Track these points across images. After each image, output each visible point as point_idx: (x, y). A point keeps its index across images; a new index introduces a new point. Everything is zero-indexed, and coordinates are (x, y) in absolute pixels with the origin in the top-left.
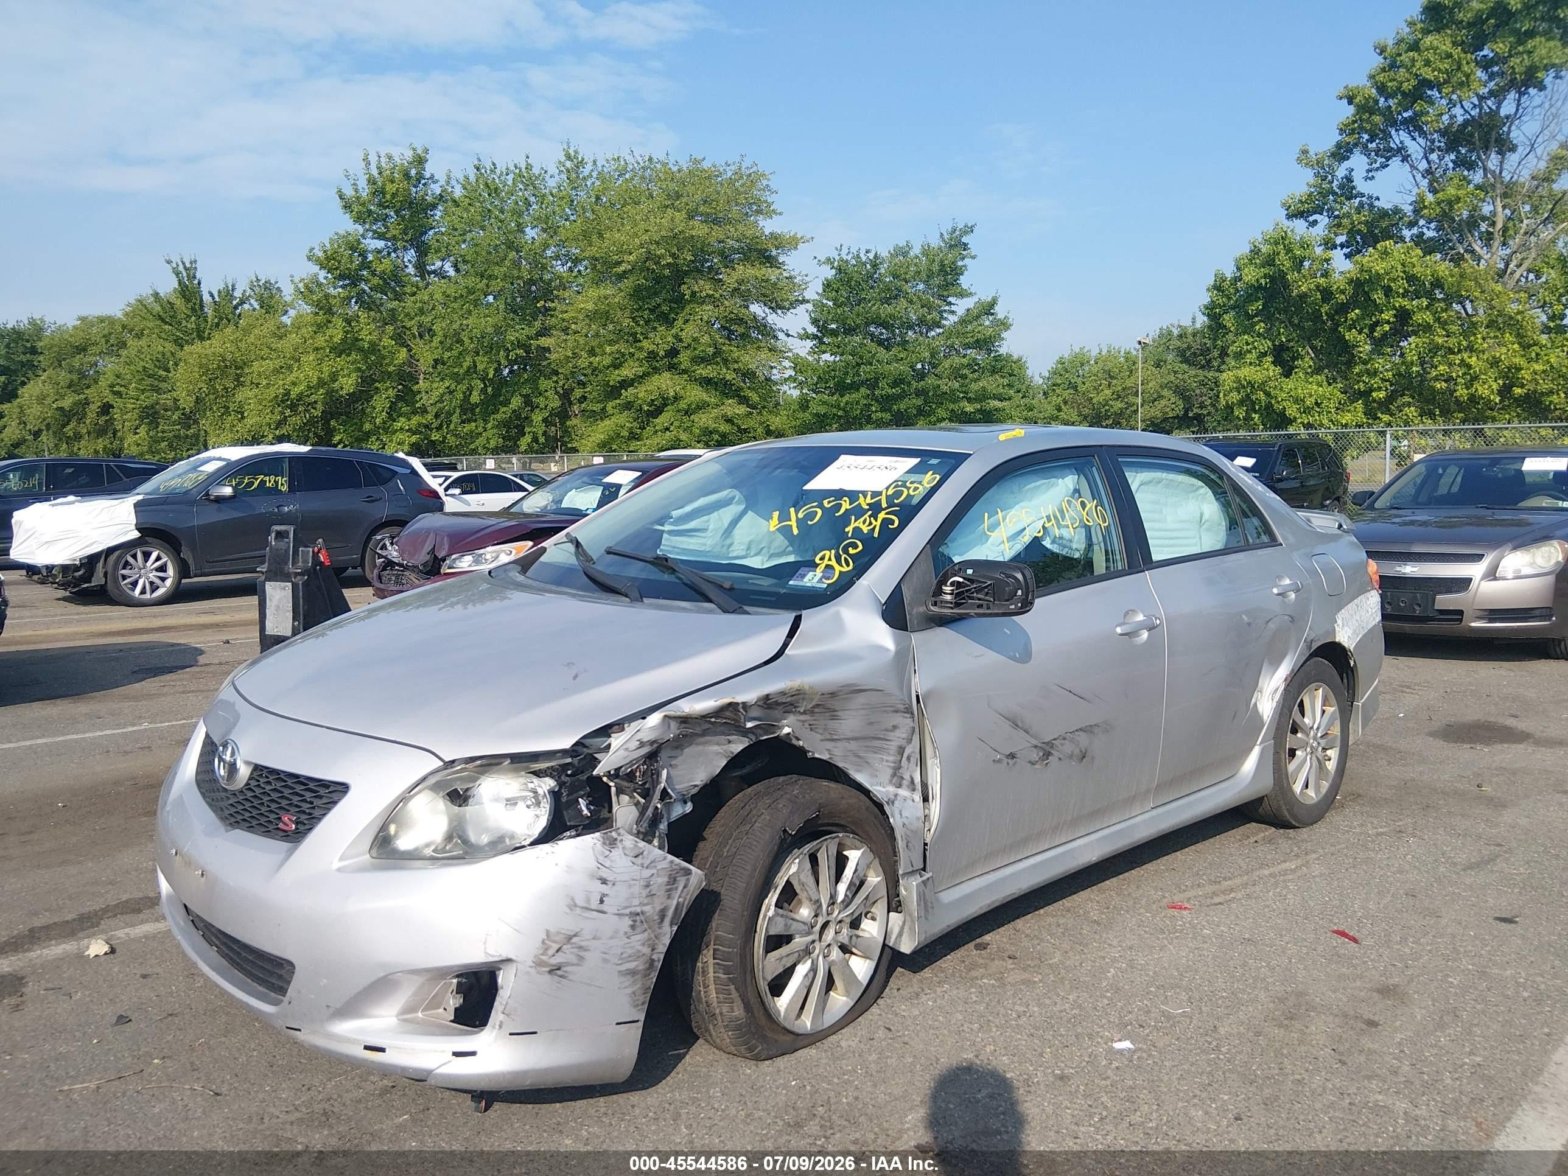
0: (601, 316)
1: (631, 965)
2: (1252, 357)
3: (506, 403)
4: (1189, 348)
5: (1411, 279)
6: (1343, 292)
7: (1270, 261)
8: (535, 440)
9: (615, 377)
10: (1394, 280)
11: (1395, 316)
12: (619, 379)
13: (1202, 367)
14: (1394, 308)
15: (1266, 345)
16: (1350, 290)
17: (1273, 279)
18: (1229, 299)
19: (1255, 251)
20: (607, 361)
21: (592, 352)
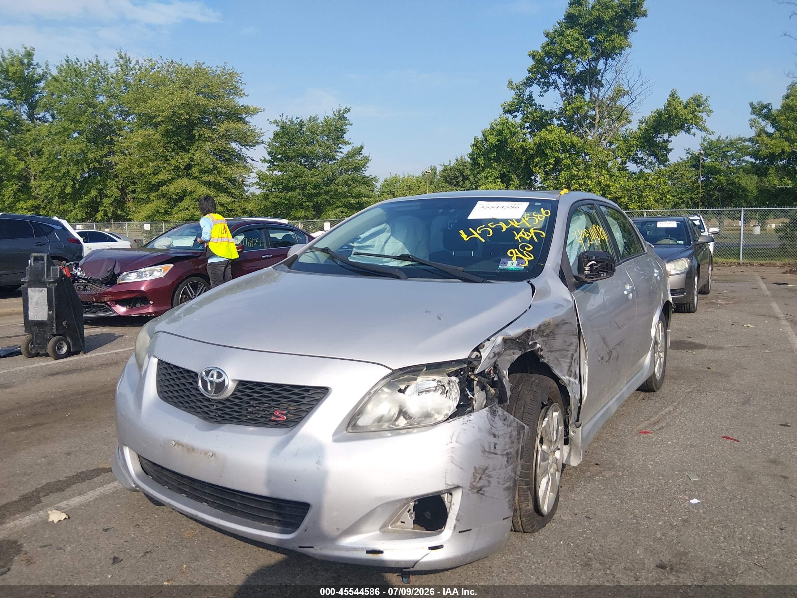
0: (146, 145)
1: (508, 484)
2: (491, 179)
3: (88, 192)
4: (449, 176)
5: (563, 144)
6: (532, 149)
7: (500, 133)
8: (106, 214)
9: (155, 179)
10: (555, 144)
11: (554, 161)
12: (157, 181)
13: (455, 185)
14: (554, 157)
15: (497, 174)
16: (535, 149)
17: (501, 141)
18: (481, 151)
19: (493, 128)
20: (150, 171)
21: (141, 166)
